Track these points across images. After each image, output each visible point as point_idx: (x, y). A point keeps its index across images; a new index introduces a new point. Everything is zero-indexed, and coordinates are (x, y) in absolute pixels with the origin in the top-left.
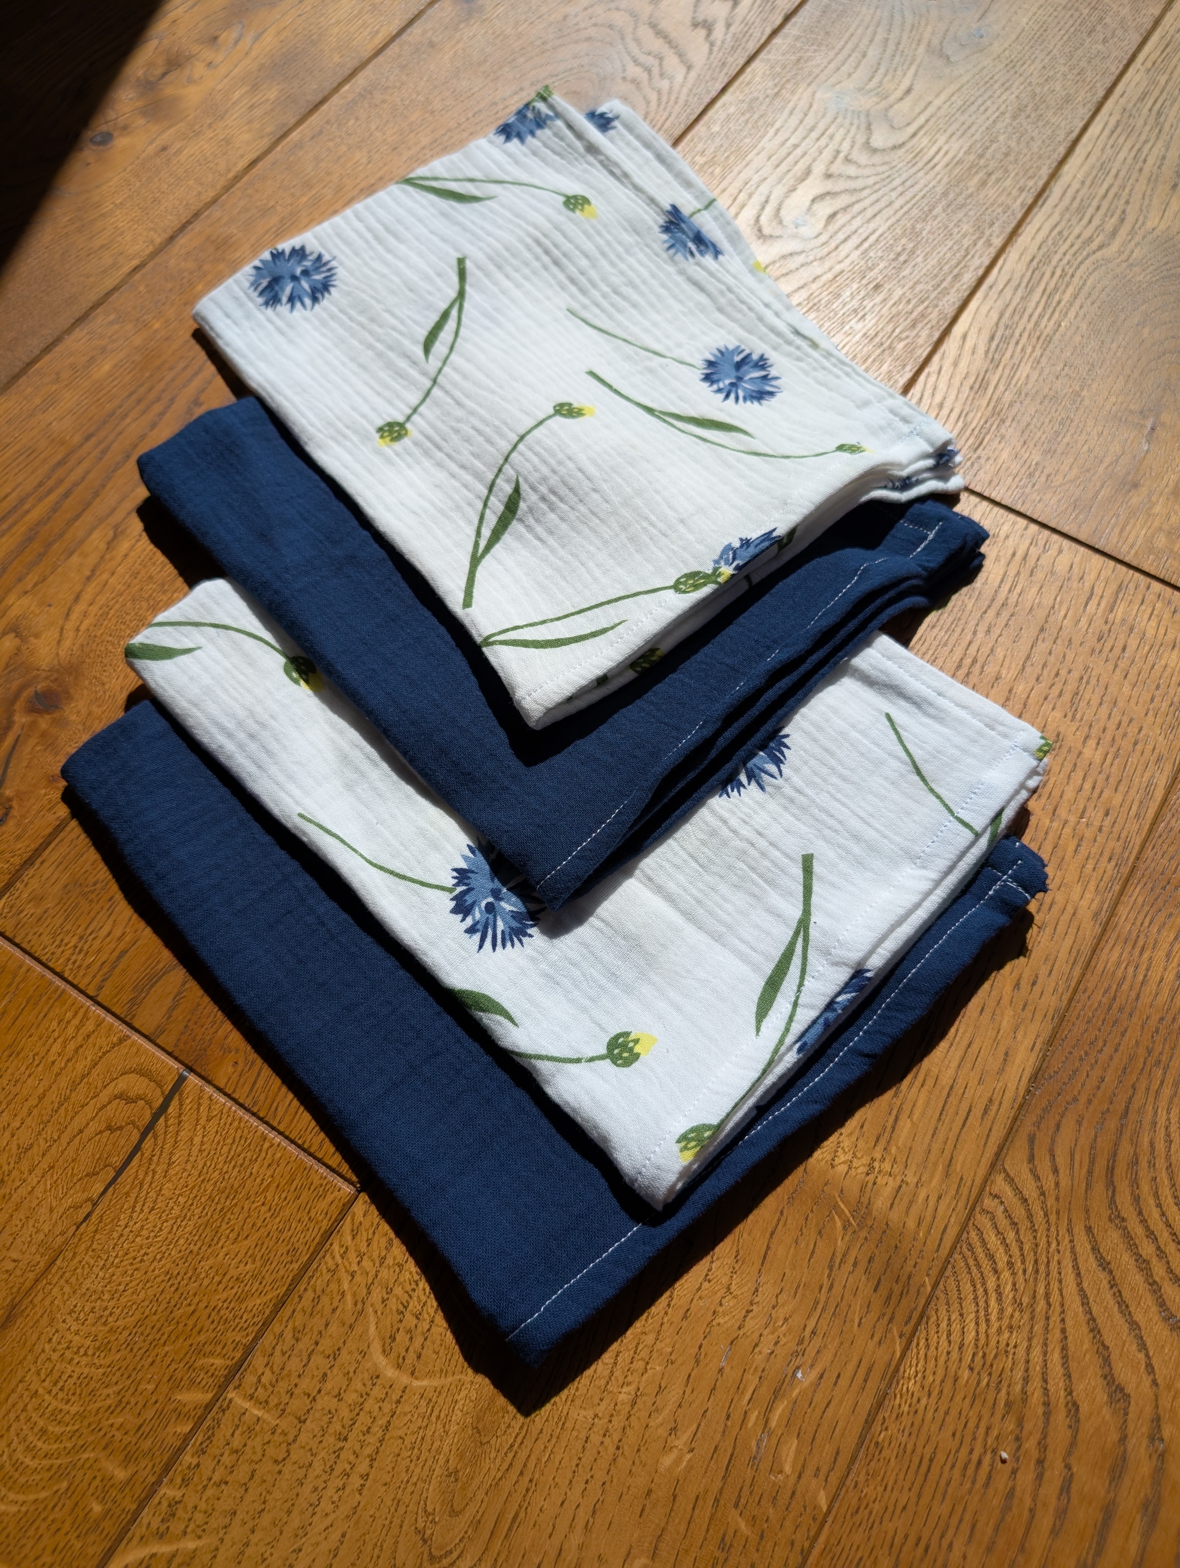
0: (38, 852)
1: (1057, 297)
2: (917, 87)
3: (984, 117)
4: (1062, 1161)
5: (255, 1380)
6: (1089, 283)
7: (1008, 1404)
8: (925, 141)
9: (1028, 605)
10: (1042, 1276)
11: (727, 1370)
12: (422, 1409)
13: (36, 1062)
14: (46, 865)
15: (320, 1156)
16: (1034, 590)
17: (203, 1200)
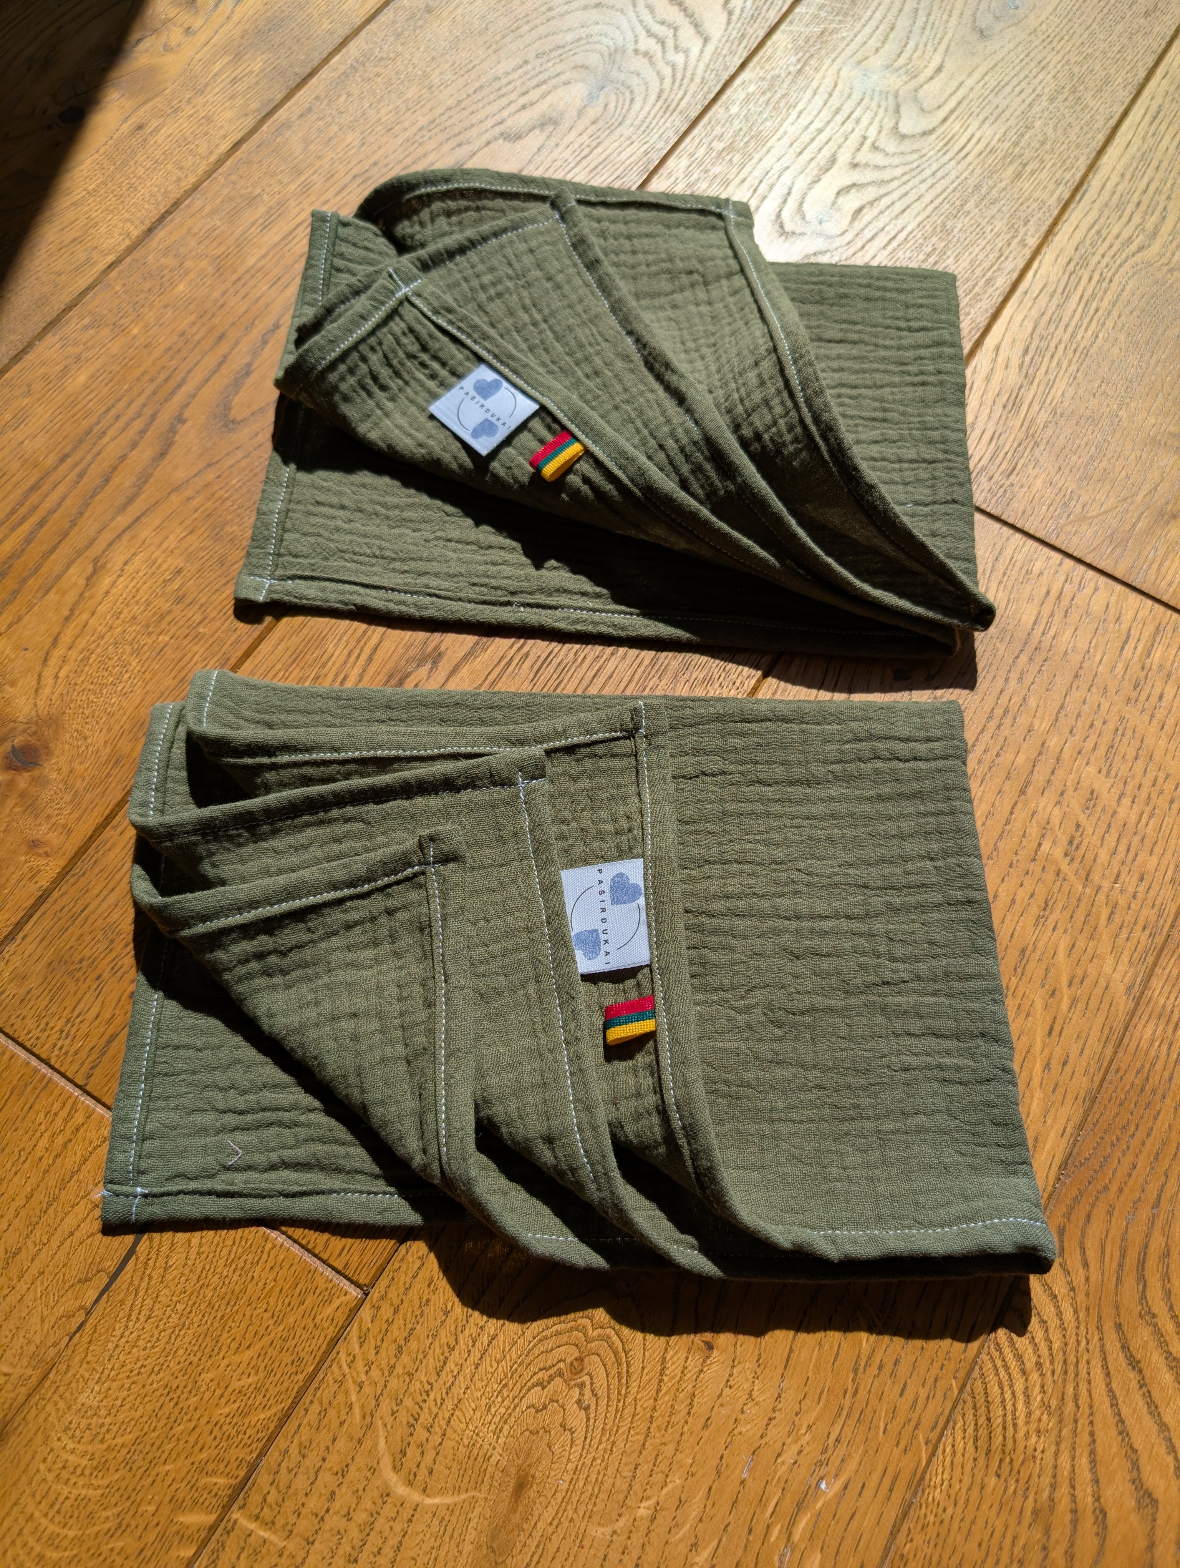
0: (19, 925)
1: (1094, 305)
2: (947, 65)
3: (1019, 99)
4: (1092, 1254)
5: (260, 1499)
6: (1128, 288)
7: (1036, 1513)
8: (957, 126)
9: (1062, 649)
10: (1071, 1376)
11: (749, 1482)
12: (435, 1528)
13: (23, 1159)
14: (28, 940)
15: (325, 1257)
16: (1068, 633)
17: (202, 1307)
